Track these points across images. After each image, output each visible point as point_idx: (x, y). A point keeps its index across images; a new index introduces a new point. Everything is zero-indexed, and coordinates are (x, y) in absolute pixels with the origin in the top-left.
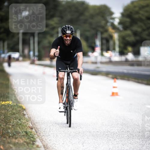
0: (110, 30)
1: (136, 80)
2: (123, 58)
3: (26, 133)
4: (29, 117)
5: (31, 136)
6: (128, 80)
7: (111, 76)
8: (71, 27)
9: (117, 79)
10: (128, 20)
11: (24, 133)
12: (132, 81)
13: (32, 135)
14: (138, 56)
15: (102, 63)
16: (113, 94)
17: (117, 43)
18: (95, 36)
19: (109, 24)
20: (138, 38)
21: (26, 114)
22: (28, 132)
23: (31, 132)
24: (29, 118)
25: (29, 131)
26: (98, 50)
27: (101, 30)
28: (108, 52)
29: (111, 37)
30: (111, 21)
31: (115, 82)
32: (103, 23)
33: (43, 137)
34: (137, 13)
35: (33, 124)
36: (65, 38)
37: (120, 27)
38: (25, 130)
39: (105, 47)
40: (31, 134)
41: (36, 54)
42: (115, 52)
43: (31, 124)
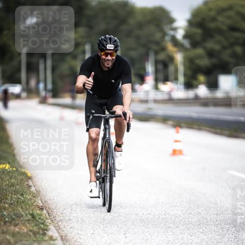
0: (170, 47)
1: (212, 130)
2: (191, 94)
3: (33, 216)
4: (38, 189)
5: (40, 220)
6: (199, 129)
7: (170, 122)
8: (115, 38)
9: (181, 127)
10: (198, 31)
11: (29, 217)
12: (206, 130)
13: (42, 219)
14: (215, 90)
15: (156, 101)
16: (175, 153)
17: (181, 68)
18: (145, 58)
19: (167, 38)
20: (215, 61)
21: (32, 185)
22: (35, 214)
23: (41, 215)
24: (37, 191)
25: (37, 214)
26: (150, 80)
27: (155, 47)
28: (166, 84)
29: (171, 59)
30: (172, 33)
31: (178, 132)
32: (158, 36)
33: (60, 223)
34: (214, 19)
35: (43, 201)
36: (104, 57)
37: (186, 43)
38: (31, 212)
39: (161, 76)
40: (40, 218)
41: (50, 86)
42: (177, 83)
43: (40, 202)
